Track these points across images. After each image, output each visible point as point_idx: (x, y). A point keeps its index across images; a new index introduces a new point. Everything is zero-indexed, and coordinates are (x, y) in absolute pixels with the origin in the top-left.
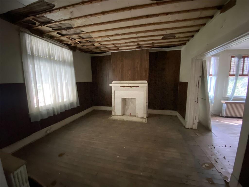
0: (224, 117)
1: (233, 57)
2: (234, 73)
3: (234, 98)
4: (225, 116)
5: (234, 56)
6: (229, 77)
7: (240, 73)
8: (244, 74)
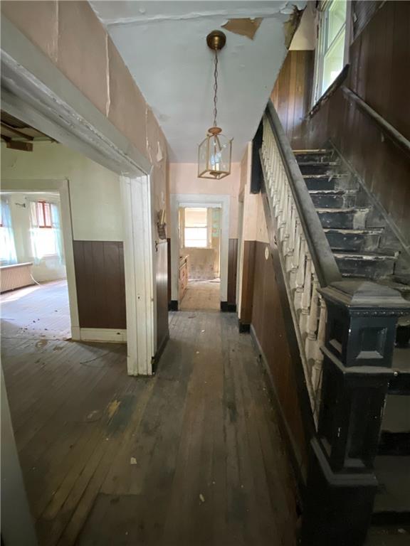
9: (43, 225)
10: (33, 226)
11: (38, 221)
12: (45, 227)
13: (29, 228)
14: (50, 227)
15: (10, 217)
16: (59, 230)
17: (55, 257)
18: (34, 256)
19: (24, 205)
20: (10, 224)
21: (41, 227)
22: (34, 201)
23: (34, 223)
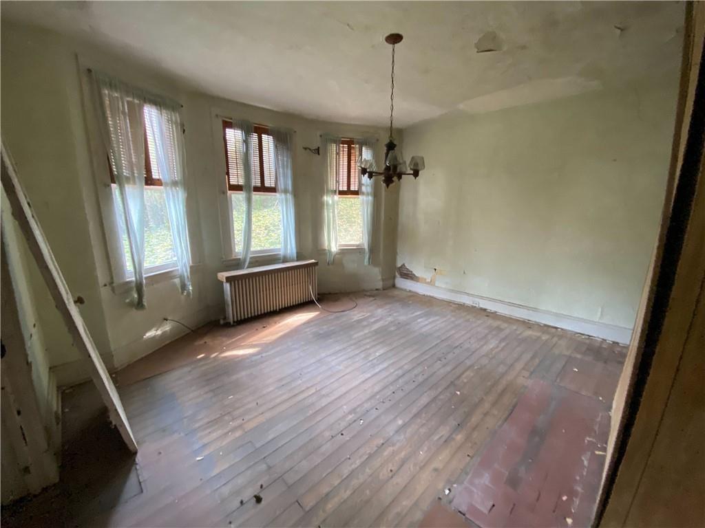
0: (233, 326)
1: (227, 125)
2: (241, 182)
3: (251, 258)
4: (234, 322)
5: (231, 123)
6: (229, 192)
7: (256, 181)
8: (267, 184)
9: (345, 189)
10: (328, 191)
11: (337, 182)
12: (349, 192)
13: (322, 196)
14: (356, 193)
15: (289, 172)
16: (370, 198)
17: (358, 250)
18: (326, 246)
19: (318, 151)
20: (290, 188)
21: (342, 193)
22: (335, 142)
23: (332, 184)
